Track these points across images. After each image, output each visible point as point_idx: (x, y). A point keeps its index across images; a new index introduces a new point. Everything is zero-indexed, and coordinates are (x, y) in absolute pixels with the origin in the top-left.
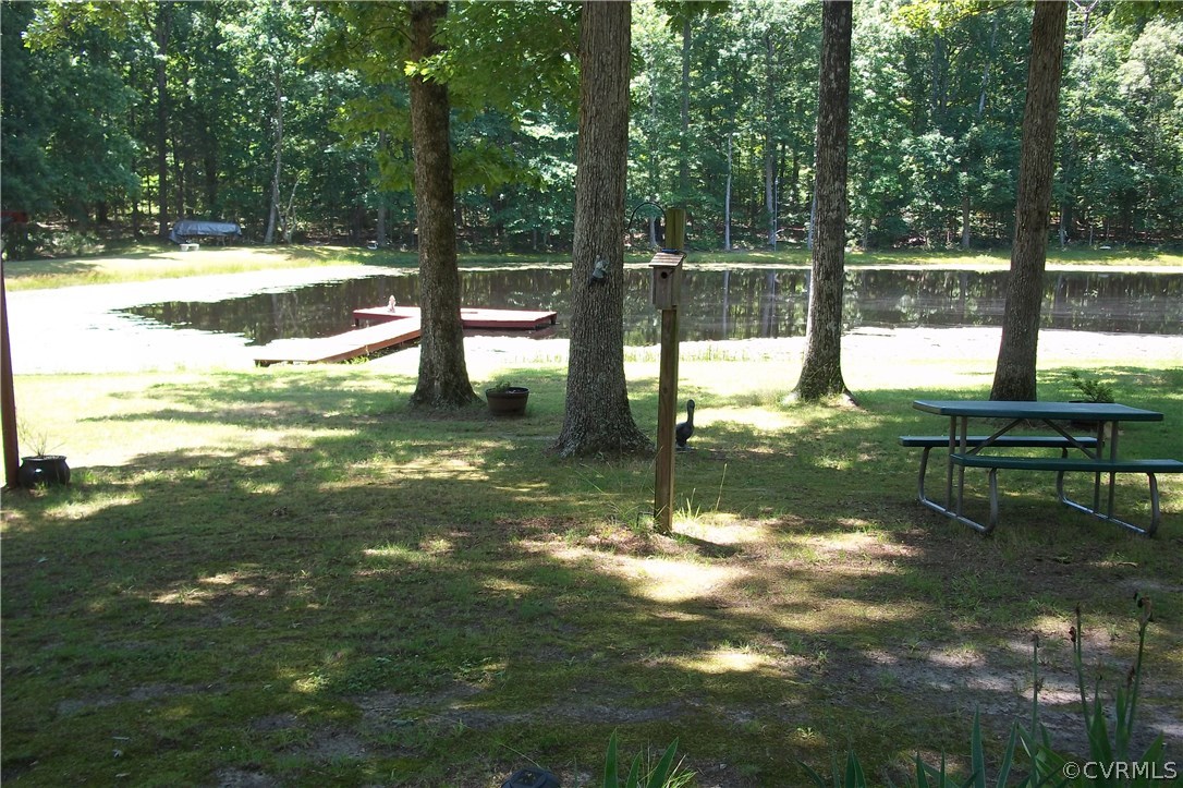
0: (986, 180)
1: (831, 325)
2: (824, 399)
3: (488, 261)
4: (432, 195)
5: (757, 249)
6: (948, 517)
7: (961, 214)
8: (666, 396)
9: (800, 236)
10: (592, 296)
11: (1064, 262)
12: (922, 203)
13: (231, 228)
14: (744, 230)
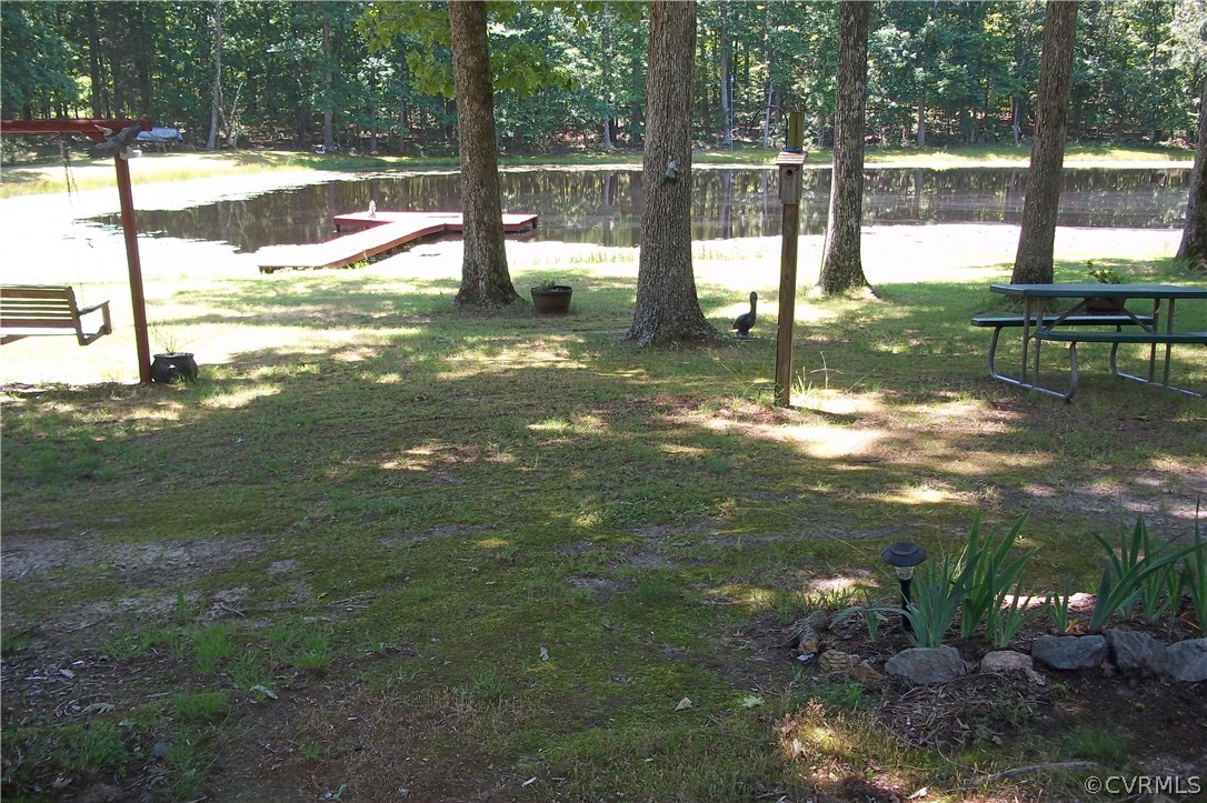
0: (941, 75)
1: (852, 221)
2: (847, 292)
3: (442, 165)
4: (474, 99)
5: (713, 149)
6: (1024, 389)
7: (915, 111)
8: (787, 282)
9: (756, 135)
10: (665, 195)
11: (1019, 158)
12: (878, 100)
13: (172, 133)
14: (698, 129)
